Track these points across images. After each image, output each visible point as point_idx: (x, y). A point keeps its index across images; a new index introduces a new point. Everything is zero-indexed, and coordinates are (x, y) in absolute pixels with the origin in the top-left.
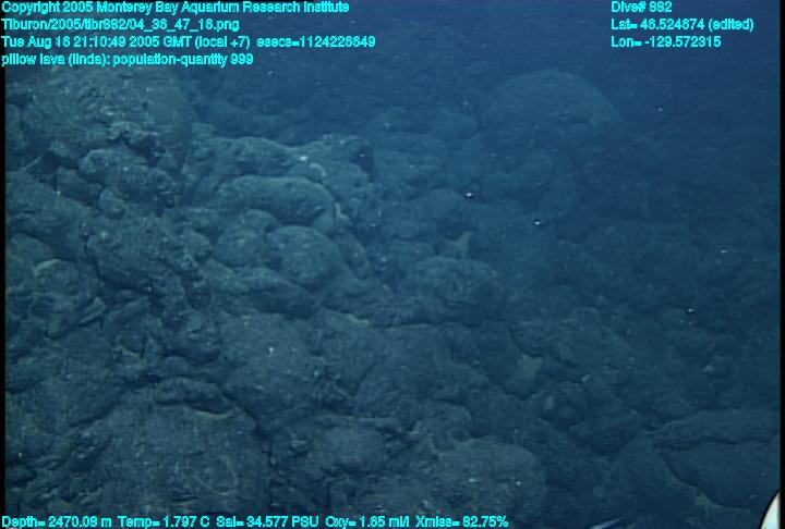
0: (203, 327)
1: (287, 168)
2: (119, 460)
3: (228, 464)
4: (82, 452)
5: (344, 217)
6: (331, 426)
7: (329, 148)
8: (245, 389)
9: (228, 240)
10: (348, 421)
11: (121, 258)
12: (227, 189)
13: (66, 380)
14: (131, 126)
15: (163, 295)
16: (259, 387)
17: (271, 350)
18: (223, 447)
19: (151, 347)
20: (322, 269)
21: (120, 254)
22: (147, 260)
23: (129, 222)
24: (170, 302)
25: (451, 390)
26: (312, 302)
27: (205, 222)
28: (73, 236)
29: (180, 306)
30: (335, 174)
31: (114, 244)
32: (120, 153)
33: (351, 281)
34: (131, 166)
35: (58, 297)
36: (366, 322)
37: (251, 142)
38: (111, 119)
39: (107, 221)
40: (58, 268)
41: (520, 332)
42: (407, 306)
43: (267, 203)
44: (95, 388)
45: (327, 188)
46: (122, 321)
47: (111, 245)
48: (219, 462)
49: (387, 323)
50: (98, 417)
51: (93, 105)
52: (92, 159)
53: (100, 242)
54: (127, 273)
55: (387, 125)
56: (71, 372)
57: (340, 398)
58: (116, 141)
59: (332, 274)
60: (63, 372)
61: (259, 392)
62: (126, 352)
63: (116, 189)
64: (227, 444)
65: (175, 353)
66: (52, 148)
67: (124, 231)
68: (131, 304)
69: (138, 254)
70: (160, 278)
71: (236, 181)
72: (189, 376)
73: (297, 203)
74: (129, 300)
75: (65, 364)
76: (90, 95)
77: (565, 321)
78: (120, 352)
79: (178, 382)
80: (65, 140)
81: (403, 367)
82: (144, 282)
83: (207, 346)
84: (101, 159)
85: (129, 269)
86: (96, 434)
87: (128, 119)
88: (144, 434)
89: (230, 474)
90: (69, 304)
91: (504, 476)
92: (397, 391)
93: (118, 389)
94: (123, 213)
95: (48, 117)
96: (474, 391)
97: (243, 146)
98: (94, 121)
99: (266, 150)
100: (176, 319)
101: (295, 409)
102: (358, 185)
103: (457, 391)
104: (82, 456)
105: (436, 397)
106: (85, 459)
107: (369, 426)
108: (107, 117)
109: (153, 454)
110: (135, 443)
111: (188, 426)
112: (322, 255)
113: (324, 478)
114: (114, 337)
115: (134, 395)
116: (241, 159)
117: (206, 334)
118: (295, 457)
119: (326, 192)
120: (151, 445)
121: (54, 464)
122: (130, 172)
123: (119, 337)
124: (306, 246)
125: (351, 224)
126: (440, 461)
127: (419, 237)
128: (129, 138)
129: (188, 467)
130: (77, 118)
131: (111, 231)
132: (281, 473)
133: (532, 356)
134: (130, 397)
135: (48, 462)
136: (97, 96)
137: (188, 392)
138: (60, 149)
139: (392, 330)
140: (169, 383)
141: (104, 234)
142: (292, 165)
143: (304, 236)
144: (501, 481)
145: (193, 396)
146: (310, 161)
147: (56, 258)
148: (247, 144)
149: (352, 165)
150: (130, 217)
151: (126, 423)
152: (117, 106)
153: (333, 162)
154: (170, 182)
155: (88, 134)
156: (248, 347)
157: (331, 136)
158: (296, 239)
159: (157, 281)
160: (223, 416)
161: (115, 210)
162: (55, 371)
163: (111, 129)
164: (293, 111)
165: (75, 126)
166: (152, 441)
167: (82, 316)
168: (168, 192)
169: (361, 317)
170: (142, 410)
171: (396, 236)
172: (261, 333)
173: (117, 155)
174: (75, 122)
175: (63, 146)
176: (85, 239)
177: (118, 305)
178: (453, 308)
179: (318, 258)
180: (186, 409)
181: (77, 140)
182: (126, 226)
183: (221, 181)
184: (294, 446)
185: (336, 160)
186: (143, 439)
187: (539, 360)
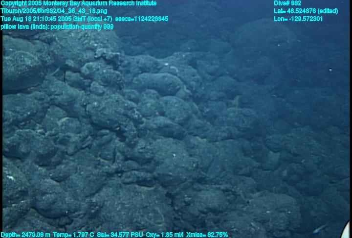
0: (146, 146)
1: (159, 69)
2: (109, 212)
3: (159, 211)
4: (93, 209)
5: (188, 91)
6: (200, 190)
7: (178, 59)
8: (164, 175)
9: (143, 104)
10: (207, 187)
11: (105, 114)
12: (137, 80)
13: (81, 175)
14: (106, 51)
15: (126, 132)
16: (171, 173)
17: (174, 155)
18: (155, 203)
19: (118, 157)
20: (185, 116)
21: (104, 113)
22: (118, 115)
23: (107, 97)
24: (130, 134)
25: (246, 170)
26: (184, 132)
27: (133, 96)
28: (77, 105)
29: (134, 136)
30: (183, 71)
31: (101, 108)
32: (100, 64)
33: (196, 121)
34: (107, 70)
35: (72, 135)
36: (205, 140)
37: (143, 58)
38: (96, 48)
39: (97, 97)
40: (69, 121)
41: (268, 141)
42: (224, 131)
43: (155, 86)
44: (95, 178)
45: (179, 77)
46: (101, 146)
47: (99, 109)
48: (155, 210)
49: (215, 140)
50: (97, 192)
51: (86, 41)
52: (88, 67)
53: (94, 107)
54: (108, 122)
55: (189, 48)
56: (83, 171)
57: (203, 177)
58: (99, 58)
59: (188, 118)
60: (79, 171)
61: (170, 176)
62: (102, 160)
63: (100, 81)
64: (157, 202)
65: (131, 159)
66: (67, 63)
67: (106, 101)
68: (105, 137)
69: (113, 112)
70: (124, 123)
71: (140, 76)
72: (138, 170)
73: (168, 86)
74: (104, 135)
75: (78, 167)
76: (84, 36)
77: (290, 135)
78: (99, 160)
79: (133, 173)
80: (73, 59)
81: (226, 160)
82: (116, 125)
83: (148, 155)
84: (91, 67)
85: (109, 120)
86: (98, 200)
87: (104, 47)
88: (120, 198)
89: (161, 216)
90: (77, 138)
91: (282, 209)
92: (225, 172)
93: (104, 178)
94: (104, 93)
95: (65, 48)
96: (255, 170)
97: (139, 60)
98: (88, 49)
99: (151, 61)
100: (133, 143)
101: (186, 183)
102: (194, 76)
103: (248, 170)
104: (93, 211)
105: (239, 173)
106: (95, 212)
107: (218, 189)
108: (94, 46)
109: (125, 208)
110: (116, 203)
111: (140, 194)
112: (184, 109)
113: (200, 215)
114: (97, 153)
115: (111, 181)
116: (140, 66)
117: (147, 149)
118: (186, 205)
119: (179, 80)
120: (124, 204)
121: (82, 216)
122: (107, 72)
123: (99, 153)
124: (176, 105)
125: (191, 94)
126: (250, 204)
127: (220, 99)
128: (106, 56)
129: (142, 214)
130: (79, 48)
131: (99, 102)
132: (180, 213)
133: (275, 152)
134: (110, 182)
135: (79, 215)
136: (88, 37)
137: (138, 177)
138: (70, 63)
139: (217, 143)
140: (129, 173)
141: (96, 104)
142: (162, 68)
143: (175, 101)
144: (281, 212)
145: (140, 179)
146: (170, 66)
147: (67, 116)
148: (141, 58)
149: (190, 67)
150: (107, 95)
151: (110, 194)
152: (97, 41)
153: (181, 65)
154: (122, 77)
155: (85, 55)
156: (164, 154)
157: (178, 53)
158: (171, 102)
159: (123, 124)
160: (153, 188)
161: (101, 91)
162: (75, 171)
163: (97, 52)
164: (145, 44)
165: (78, 52)
166: (124, 202)
167: (83, 144)
168: (121, 82)
169: (203, 138)
170: (117, 187)
171: (209, 99)
172: (168, 148)
173: (99, 65)
174: (79, 50)
175: (72, 62)
176: (85, 106)
177: (98, 138)
178: (243, 131)
179: (183, 111)
180: (137, 186)
181: (79, 59)
182: (106, 99)
183: (134, 77)
184: (186, 201)
185: (182, 64)
186: (119, 202)
187: (278, 154)
